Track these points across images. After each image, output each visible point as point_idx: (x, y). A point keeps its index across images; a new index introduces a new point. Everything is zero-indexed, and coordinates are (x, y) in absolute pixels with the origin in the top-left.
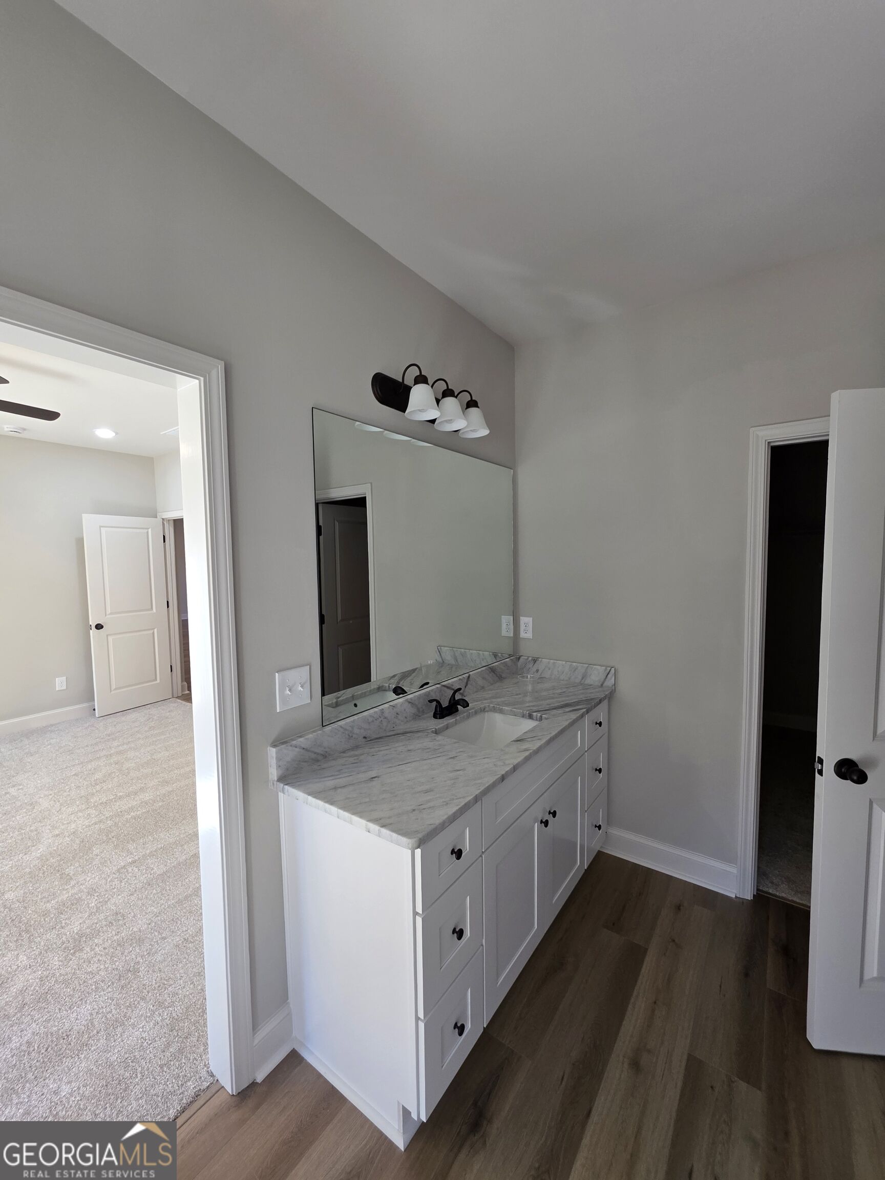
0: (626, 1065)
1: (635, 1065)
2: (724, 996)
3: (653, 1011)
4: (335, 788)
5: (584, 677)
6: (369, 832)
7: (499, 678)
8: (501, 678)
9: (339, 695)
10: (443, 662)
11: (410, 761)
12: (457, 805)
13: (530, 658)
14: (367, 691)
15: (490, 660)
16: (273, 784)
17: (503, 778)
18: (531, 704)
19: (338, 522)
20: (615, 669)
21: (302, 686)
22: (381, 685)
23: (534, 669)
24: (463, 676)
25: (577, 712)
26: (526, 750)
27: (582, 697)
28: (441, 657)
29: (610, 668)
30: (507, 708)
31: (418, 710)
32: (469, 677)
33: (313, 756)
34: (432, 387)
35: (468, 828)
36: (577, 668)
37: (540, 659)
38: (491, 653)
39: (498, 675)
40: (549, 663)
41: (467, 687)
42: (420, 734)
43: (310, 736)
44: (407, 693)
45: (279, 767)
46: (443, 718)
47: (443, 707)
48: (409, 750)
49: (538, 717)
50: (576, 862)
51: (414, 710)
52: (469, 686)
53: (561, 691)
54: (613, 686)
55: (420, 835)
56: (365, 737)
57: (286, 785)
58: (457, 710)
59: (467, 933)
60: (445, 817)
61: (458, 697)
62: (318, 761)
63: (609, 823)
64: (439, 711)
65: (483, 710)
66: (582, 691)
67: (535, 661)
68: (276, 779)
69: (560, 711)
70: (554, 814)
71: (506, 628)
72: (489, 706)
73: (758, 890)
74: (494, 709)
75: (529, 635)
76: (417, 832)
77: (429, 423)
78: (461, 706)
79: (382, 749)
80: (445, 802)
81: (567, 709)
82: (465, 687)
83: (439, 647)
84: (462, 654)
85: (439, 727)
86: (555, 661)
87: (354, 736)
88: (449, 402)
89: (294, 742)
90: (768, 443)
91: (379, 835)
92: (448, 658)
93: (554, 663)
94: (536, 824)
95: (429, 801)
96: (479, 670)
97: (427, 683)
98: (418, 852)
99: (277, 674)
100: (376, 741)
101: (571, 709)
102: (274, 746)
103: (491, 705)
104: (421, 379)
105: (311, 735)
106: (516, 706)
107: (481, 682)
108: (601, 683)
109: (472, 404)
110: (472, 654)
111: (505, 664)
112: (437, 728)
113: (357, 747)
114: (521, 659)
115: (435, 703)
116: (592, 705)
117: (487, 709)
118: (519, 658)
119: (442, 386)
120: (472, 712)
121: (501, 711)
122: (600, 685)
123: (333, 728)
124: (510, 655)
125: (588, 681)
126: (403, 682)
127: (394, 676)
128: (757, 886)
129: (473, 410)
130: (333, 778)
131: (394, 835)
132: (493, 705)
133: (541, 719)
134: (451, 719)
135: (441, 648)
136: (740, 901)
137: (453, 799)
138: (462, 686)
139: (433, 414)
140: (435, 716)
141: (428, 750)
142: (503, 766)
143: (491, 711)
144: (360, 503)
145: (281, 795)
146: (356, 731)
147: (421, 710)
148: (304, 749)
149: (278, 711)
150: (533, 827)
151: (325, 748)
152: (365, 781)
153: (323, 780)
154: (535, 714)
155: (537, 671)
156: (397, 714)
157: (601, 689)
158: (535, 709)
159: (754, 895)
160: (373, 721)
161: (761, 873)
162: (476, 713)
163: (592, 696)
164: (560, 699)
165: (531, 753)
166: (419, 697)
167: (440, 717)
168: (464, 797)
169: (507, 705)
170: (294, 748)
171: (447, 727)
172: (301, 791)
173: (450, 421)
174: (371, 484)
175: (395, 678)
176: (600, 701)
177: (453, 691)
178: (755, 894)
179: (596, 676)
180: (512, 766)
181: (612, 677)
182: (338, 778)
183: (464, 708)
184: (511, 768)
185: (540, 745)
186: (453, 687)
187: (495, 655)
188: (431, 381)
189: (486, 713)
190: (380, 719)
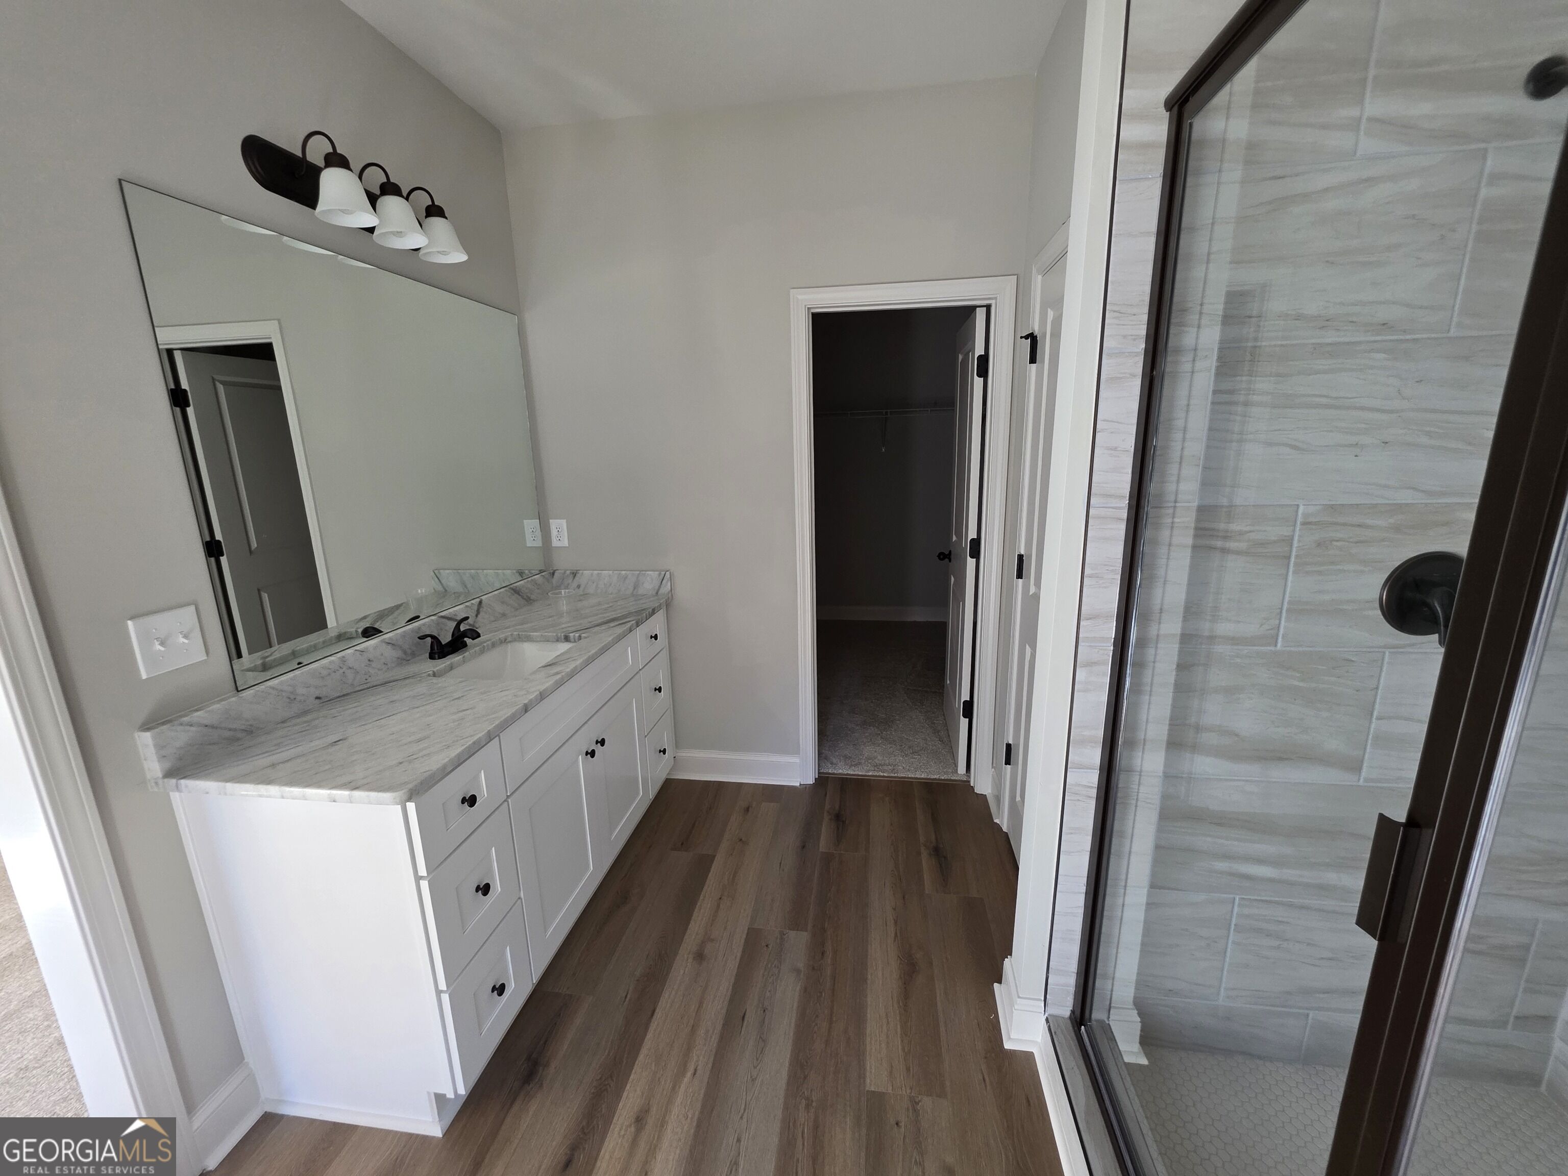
0: (690, 960)
1: (700, 956)
2: (783, 870)
3: (718, 906)
4: (273, 765)
5: (635, 587)
6: (334, 801)
7: (527, 601)
8: (529, 600)
9: (266, 654)
10: (446, 590)
11: (395, 712)
12: (462, 745)
13: (568, 572)
14: (319, 642)
15: (510, 577)
16: (156, 783)
17: (526, 709)
18: (569, 625)
19: (221, 384)
20: (670, 573)
21: (186, 637)
22: (343, 631)
23: (575, 584)
24: (472, 602)
25: (624, 625)
26: (557, 673)
27: (632, 609)
28: (442, 584)
29: (663, 573)
30: (535, 634)
31: (405, 653)
32: (480, 602)
33: (227, 734)
34: (360, 177)
35: (482, 772)
36: (626, 578)
37: (581, 572)
38: (514, 571)
39: (525, 597)
40: (592, 574)
41: (479, 616)
42: (407, 681)
43: (216, 707)
44: (382, 632)
45: (162, 758)
46: (444, 657)
47: (443, 644)
48: (392, 702)
49: (576, 638)
50: (638, 793)
51: (399, 653)
52: (482, 614)
53: (608, 606)
54: (669, 593)
55: (410, 786)
56: (318, 698)
57: (182, 778)
58: (465, 645)
59: (497, 887)
60: (447, 760)
61: (463, 628)
62: (238, 739)
63: (677, 745)
64: (437, 649)
65: (504, 641)
66: (634, 603)
67: (574, 574)
68: (160, 775)
69: (603, 627)
70: (602, 742)
71: (532, 538)
72: (512, 635)
73: (819, 773)
74: (519, 638)
75: (566, 543)
76: (406, 783)
77: (361, 230)
78: (469, 638)
79: (347, 707)
80: (445, 745)
81: (612, 624)
82: (477, 616)
83: (436, 572)
84: (473, 577)
85: (438, 668)
86: (600, 572)
87: (299, 698)
88: (390, 203)
89: (185, 719)
90: (808, 308)
91: (350, 801)
92: (452, 582)
93: (598, 573)
94: (580, 757)
95: (421, 750)
96: (496, 592)
97: (418, 617)
98: (411, 806)
99: (130, 623)
100: (339, 699)
101: (617, 623)
102: (146, 727)
103: (515, 633)
104: (336, 160)
105: (218, 705)
106: (547, 630)
107: (499, 608)
108: (656, 591)
109: (434, 211)
110: (487, 575)
111: (535, 583)
112: (435, 670)
113: (305, 713)
114: (556, 574)
115: (429, 640)
116: (642, 616)
117: (509, 639)
118: (553, 574)
119: (376, 178)
120: (488, 645)
121: (529, 639)
122: (654, 593)
123: (258, 691)
124: (540, 571)
125: (641, 591)
126: (381, 624)
127: (365, 618)
128: (819, 770)
129: (436, 221)
130: (266, 754)
131: (373, 795)
132: (517, 633)
133: (580, 638)
134: (454, 658)
135: (439, 573)
136: (804, 787)
137: (457, 741)
138: (471, 614)
139: (368, 219)
140: (432, 657)
141: (422, 696)
142: (526, 695)
143: (514, 640)
144: (264, 352)
145: (175, 797)
146: (301, 690)
147: (409, 651)
148: (206, 726)
149: (144, 676)
150: (577, 761)
151: (247, 720)
152: (324, 748)
153: (250, 760)
154: (571, 635)
155: (579, 587)
156: (369, 660)
157: (656, 598)
158: (573, 629)
159: (815, 779)
160: (329, 674)
161: (822, 756)
162: (494, 645)
163: (645, 606)
164: (605, 615)
165: (562, 676)
166: (404, 636)
167: (438, 656)
168: (471, 736)
169: (535, 630)
170: (188, 728)
171: (451, 668)
172: (212, 780)
173: (399, 234)
174: (279, 320)
175: (367, 620)
176: (653, 612)
177: (456, 623)
178: (817, 777)
179: (649, 584)
180: (538, 692)
181: (667, 583)
182: (277, 753)
183: (473, 639)
184: (536, 696)
185: (574, 666)
186: (455, 617)
187: (521, 573)
188: (356, 165)
189: (509, 644)
190: (341, 671)
